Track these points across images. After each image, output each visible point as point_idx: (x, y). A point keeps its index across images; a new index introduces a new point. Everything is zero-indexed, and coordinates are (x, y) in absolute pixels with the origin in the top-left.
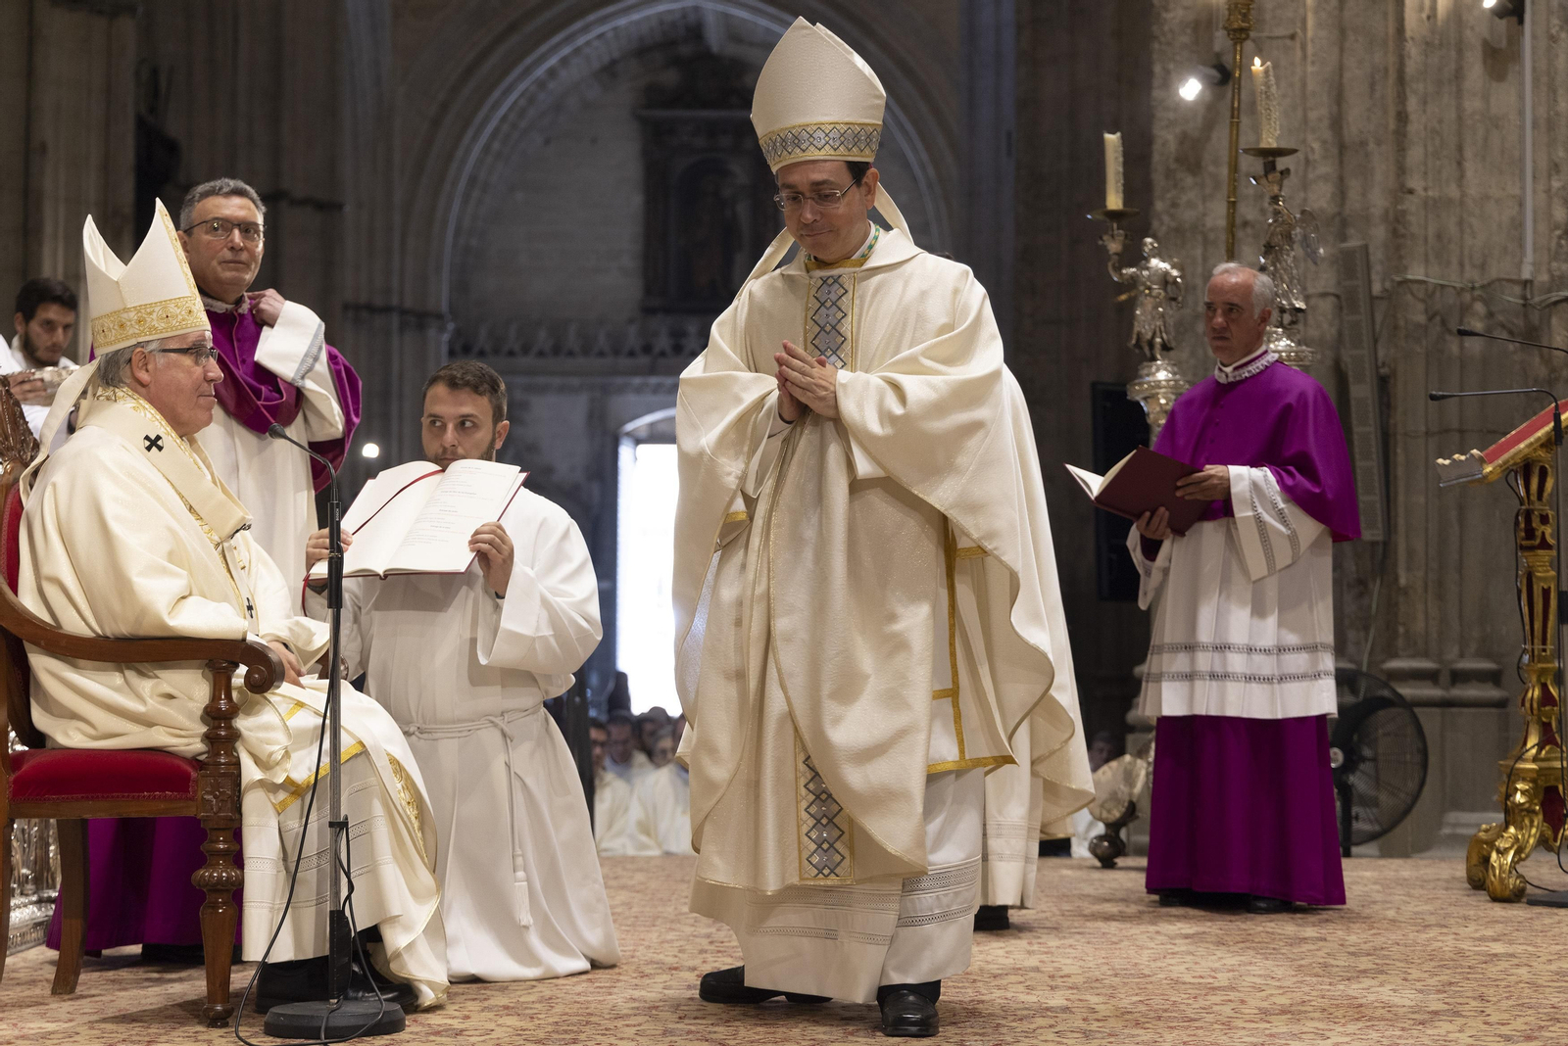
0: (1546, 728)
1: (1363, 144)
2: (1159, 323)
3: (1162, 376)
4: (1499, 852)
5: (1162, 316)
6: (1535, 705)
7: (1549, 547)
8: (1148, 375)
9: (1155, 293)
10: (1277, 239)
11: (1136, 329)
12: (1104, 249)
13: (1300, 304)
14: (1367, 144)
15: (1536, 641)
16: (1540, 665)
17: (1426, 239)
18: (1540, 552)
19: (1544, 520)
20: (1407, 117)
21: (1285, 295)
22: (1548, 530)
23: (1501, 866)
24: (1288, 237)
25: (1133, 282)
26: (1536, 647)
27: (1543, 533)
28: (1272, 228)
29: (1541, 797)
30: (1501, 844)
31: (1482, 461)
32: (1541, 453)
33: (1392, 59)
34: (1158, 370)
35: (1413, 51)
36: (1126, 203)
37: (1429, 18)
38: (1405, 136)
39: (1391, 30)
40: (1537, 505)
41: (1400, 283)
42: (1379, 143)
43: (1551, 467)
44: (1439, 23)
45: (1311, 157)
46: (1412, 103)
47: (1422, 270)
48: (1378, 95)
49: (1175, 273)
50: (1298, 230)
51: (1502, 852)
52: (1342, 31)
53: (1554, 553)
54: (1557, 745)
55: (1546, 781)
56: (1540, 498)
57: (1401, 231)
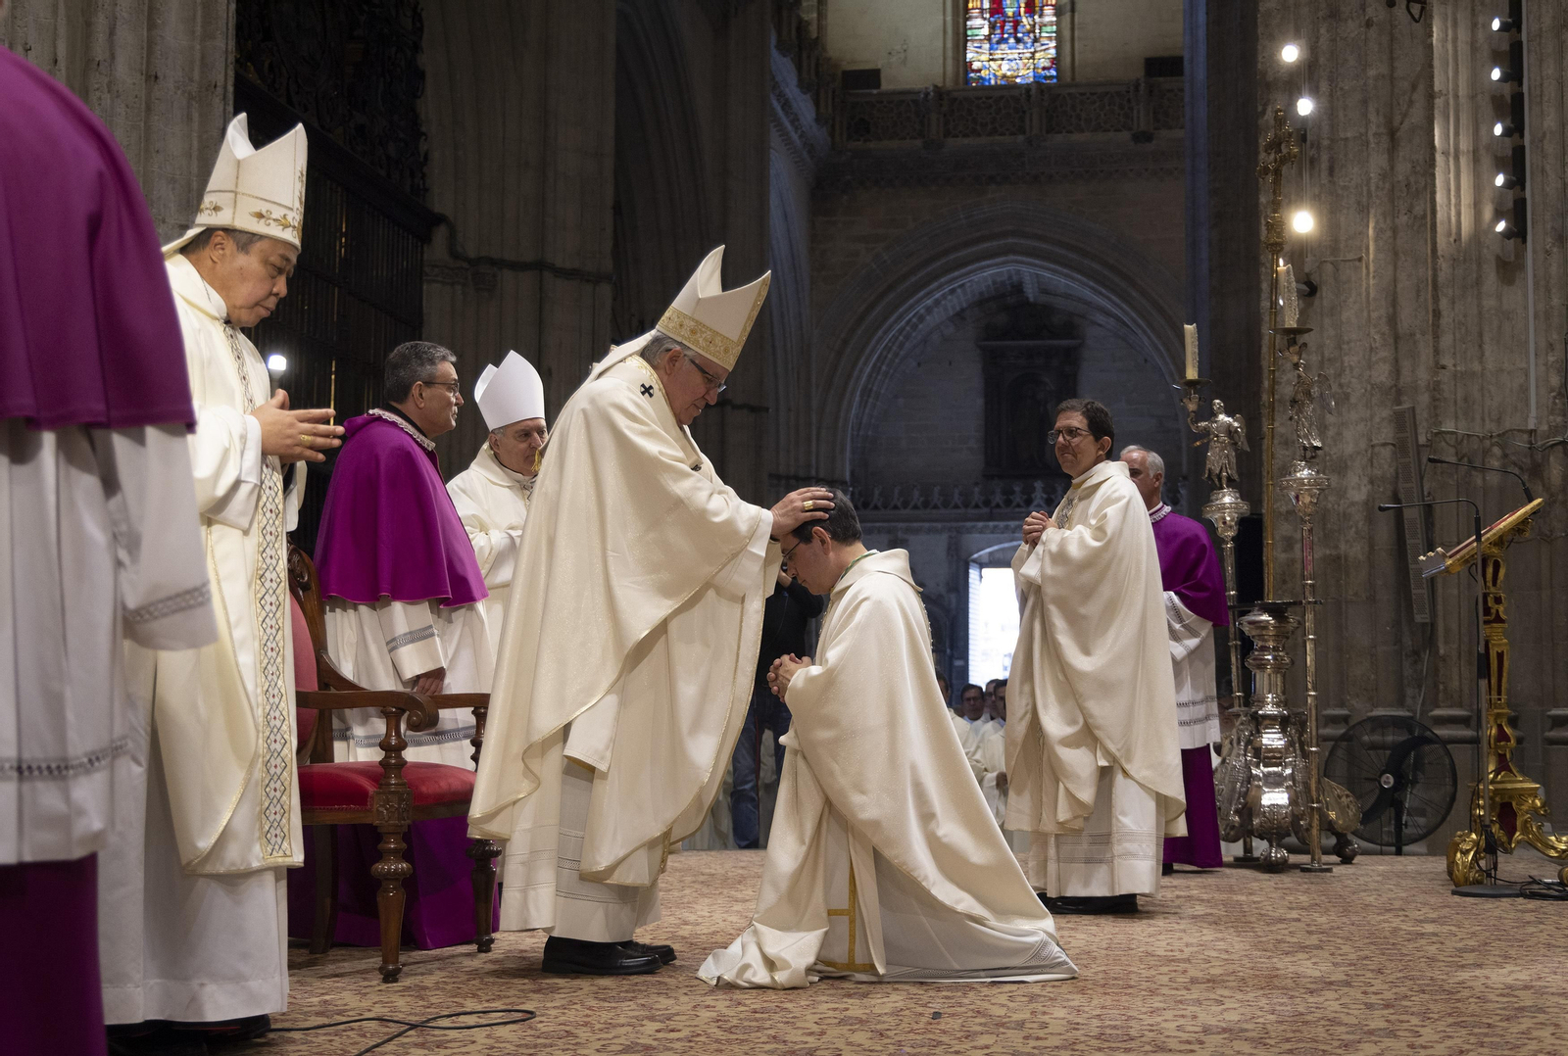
0: (1501, 759)
1: (1412, 335)
2: (1226, 461)
3: (1227, 500)
4: (1462, 852)
5: (1227, 456)
6: (1492, 741)
7: (1502, 621)
8: (1217, 500)
9: (1221, 439)
10: (1300, 396)
11: (1208, 466)
12: (1184, 408)
13: (1317, 443)
14: (1415, 335)
15: (1492, 692)
16: (1496, 711)
17: (1455, 402)
18: (1495, 625)
19: (1498, 600)
20: (1439, 313)
21: (1306, 437)
22: (1501, 609)
23: (1463, 862)
24: (1308, 394)
25: (1207, 432)
26: (1492, 697)
27: (1497, 611)
28: (1296, 387)
29: (1498, 810)
30: (1465, 846)
31: (1444, 556)
32: (1495, 550)
33: (1430, 273)
34: (1224, 496)
35: (1444, 266)
36: (1200, 374)
37: (1455, 241)
38: (1438, 327)
39: (1429, 252)
40: (1492, 589)
41: (1436, 434)
42: (1423, 334)
43: (1503, 560)
44: (1463, 245)
45: (1373, 346)
46: (1444, 303)
47: (1453, 424)
48: (1422, 299)
49: (1236, 424)
50: (1316, 388)
51: (1465, 853)
52: (1396, 254)
53: (1506, 625)
54: (1511, 771)
55: (1502, 799)
56: (1494, 583)
57: (1438, 396)
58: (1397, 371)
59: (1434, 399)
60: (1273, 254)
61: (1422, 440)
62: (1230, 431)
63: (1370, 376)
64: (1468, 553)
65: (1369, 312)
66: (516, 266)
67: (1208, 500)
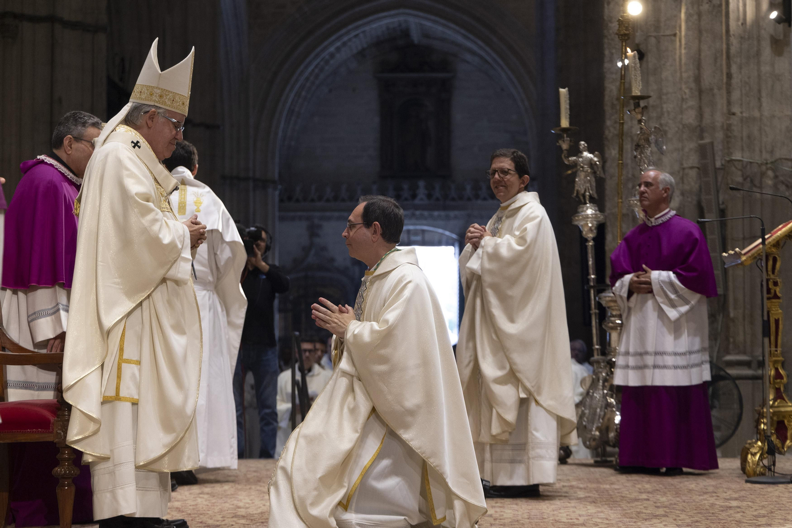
0: (778, 390)
1: (712, 89)
2: (588, 185)
3: (590, 212)
4: (752, 455)
5: (589, 181)
6: (772, 379)
7: (778, 298)
8: (582, 212)
9: (585, 169)
10: (642, 142)
11: (576, 188)
12: (560, 148)
15: (772, 346)
16: (774, 359)
17: (742, 139)
18: (774, 300)
19: (776, 284)
20: (731, 75)
22: (778, 289)
23: (752, 461)
24: (648, 141)
25: (575, 165)
26: (772, 349)
27: (775, 291)
28: (639, 136)
29: (775, 426)
30: (753, 450)
31: (741, 254)
32: (774, 250)
33: (724, 46)
34: (587, 209)
35: (734, 41)
37: (742, 24)
38: (730, 85)
39: (724, 31)
40: (772, 276)
41: (728, 161)
42: (719, 89)
43: (779, 256)
44: (748, 27)
45: (684, 97)
46: (734, 69)
47: (740, 155)
48: (718, 64)
49: (596, 159)
50: (653, 137)
51: (754, 455)
52: (700, 32)
53: (781, 301)
54: (784, 399)
55: (778, 418)
56: (773, 272)
57: (730, 134)
58: (700, 115)
59: (727, 137)
60: (622, 42)
61: (718, 164)
62: (591, 164)
63: (682, 119)
64: (756, 253)
65: (681, 73)
66: (34, 19)
67: (575, 212)
